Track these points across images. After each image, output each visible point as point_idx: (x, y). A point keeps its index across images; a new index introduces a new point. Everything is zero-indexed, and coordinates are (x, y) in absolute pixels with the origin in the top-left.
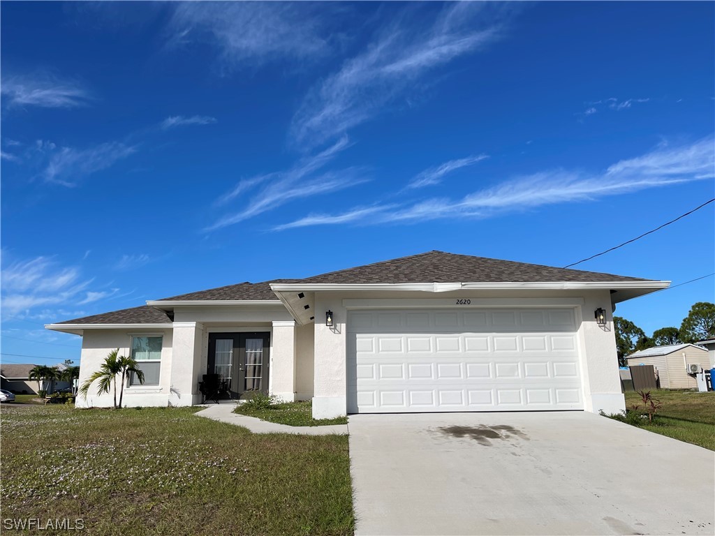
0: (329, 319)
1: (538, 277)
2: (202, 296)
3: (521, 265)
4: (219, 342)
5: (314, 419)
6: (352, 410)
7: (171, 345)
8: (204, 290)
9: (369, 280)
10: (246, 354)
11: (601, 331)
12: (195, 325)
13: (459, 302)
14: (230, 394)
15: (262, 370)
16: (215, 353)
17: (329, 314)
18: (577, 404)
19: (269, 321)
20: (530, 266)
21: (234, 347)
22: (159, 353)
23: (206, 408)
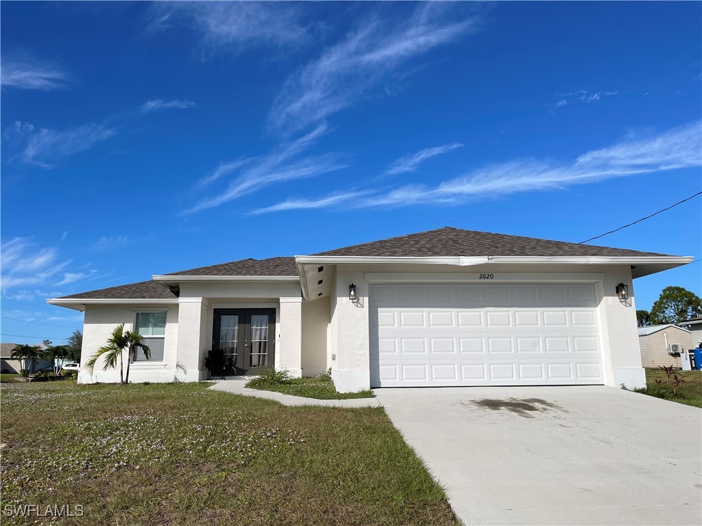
0: (352, 293)
1: (561, 252)
2: (207, 271)
3: (538, 241)
4: (225, 319)
5: (338, 393)
6: (375, 385)
7: (176, 321)
8: (209, 265)
9: (393, 254)
10: (251, 330)
11: (622, 306)
12: (201, 301)
13: (482, 277)
14: (235, 370)
15: (268, 346)
16: (220, 329)
17: (352, 287)
18: (597, 378)
19: (277, 297)
20: (548, 242)
21: (239, 323)
22: (163, 328)
23: (215, 383)
